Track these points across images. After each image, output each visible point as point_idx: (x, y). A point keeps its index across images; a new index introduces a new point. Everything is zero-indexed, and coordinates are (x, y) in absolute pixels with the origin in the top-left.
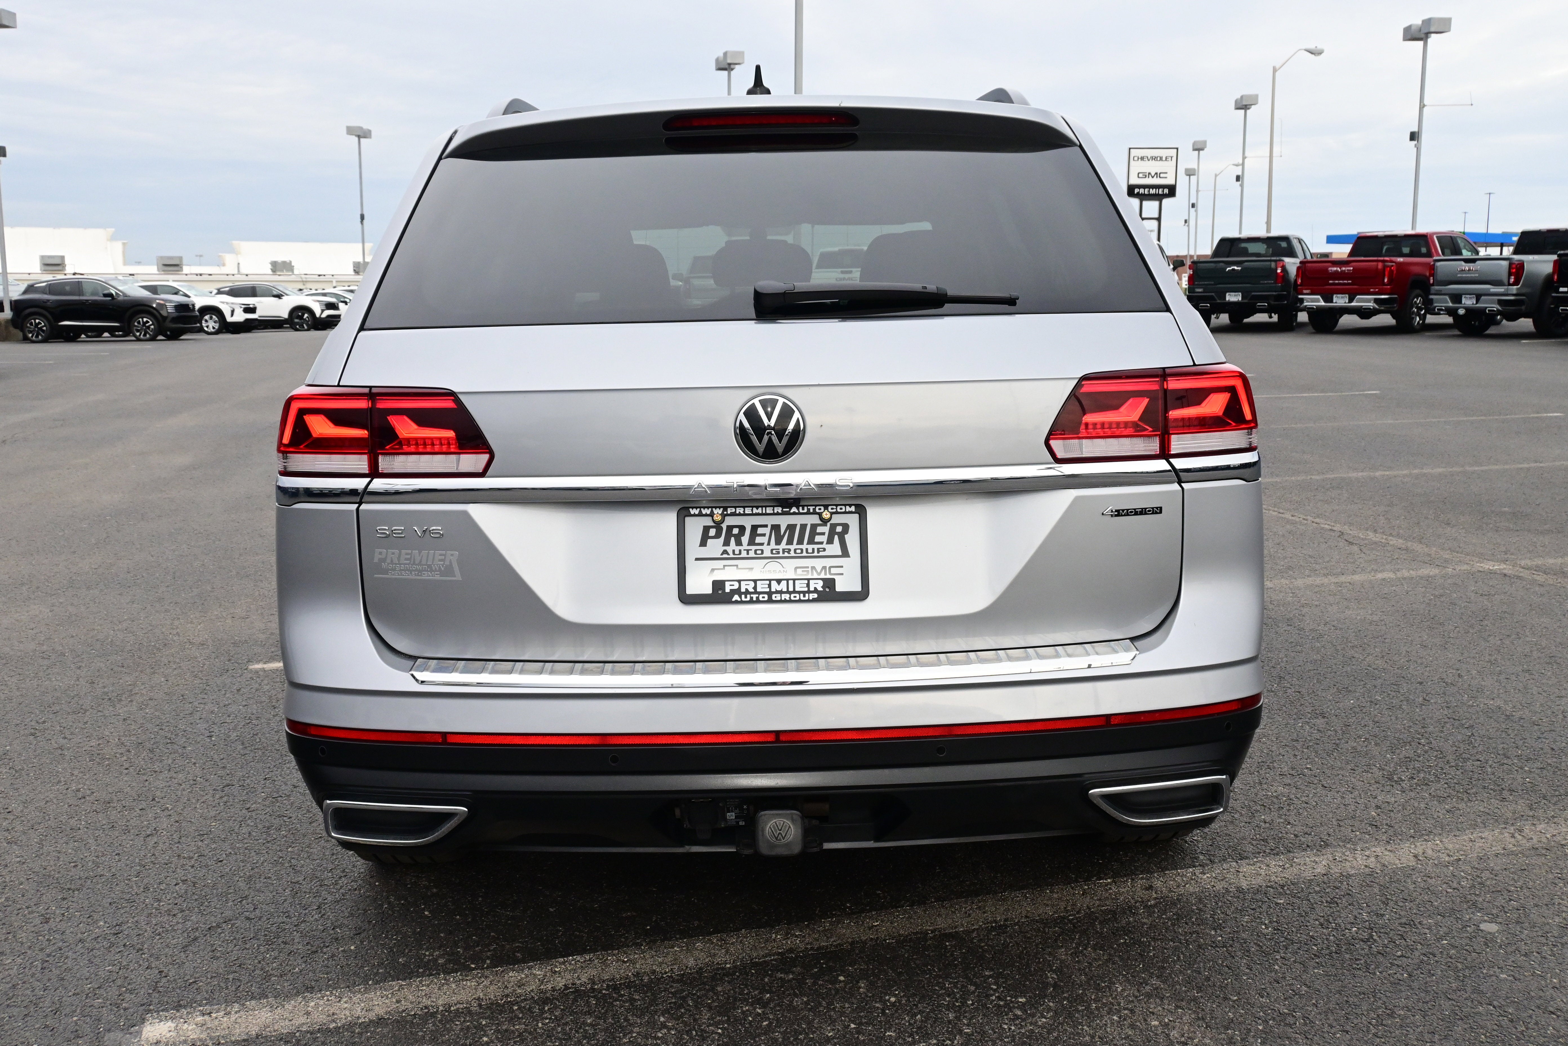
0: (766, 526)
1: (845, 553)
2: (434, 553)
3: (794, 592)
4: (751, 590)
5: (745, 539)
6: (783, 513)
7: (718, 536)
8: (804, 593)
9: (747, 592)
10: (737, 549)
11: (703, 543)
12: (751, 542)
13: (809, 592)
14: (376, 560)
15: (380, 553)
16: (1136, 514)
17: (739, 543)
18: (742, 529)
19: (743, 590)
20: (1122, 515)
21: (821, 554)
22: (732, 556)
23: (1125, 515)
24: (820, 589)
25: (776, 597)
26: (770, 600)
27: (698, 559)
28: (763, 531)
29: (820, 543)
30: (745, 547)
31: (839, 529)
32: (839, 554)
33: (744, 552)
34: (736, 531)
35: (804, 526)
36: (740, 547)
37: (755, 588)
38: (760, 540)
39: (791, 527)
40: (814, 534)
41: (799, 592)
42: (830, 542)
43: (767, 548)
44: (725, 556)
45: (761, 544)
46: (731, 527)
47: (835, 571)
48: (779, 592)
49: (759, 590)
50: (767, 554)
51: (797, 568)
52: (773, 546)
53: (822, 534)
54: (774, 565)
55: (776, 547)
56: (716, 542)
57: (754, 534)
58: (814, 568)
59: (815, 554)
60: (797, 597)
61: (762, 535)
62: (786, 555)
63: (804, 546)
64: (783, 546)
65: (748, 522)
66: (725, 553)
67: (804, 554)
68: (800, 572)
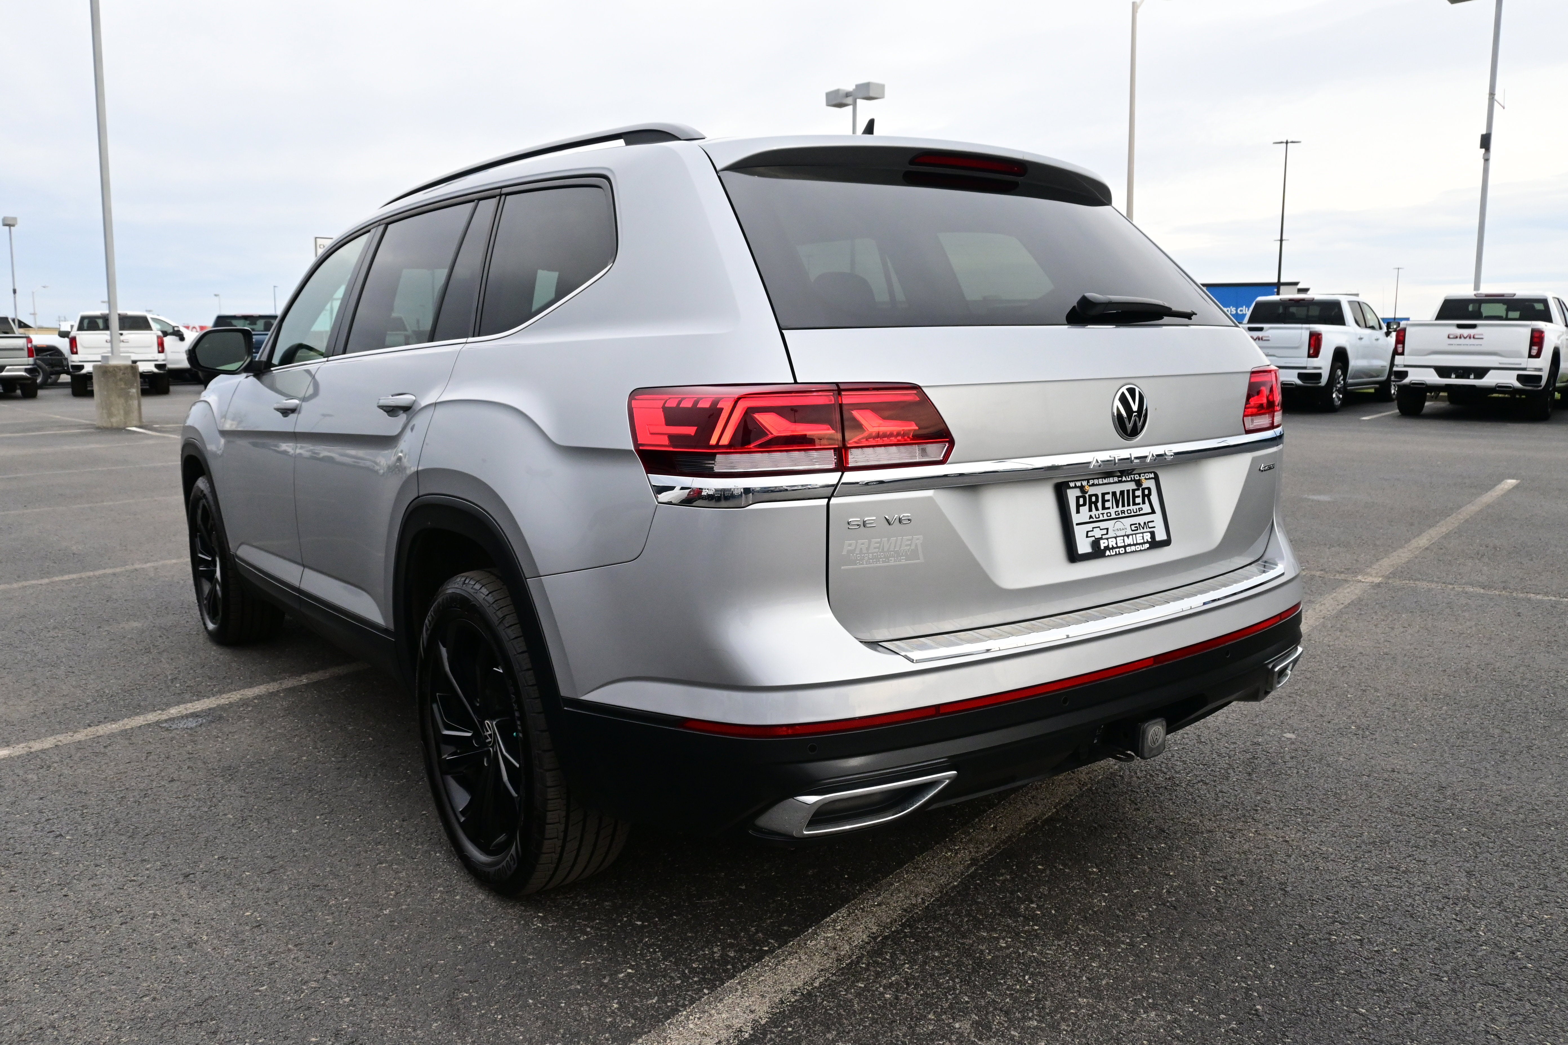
0: (1108, 493)
1: (1153, 512)
2: (902, 539)
3: (1137, 544)
4: (1115, 546)
5: (1100, 505)
6: (1120, 482)
7: (1084, 504)
8: (1142, 544)
9: (1113, 548)
10: (1097, 513)
11: (1078, 512)
12: (1104, 508)
13: (1144, 543)
14: (844, 553)
15: (850, 545)
16: (1268, 469)
17: (1097, 509)
18: (1096, 496)
19: (1111, 546)
20: (1265, 470)
21: (1141, 512)
22: (1095, 519)
24: (1150, 540)
25: (1129, 549)
26: (1126, 552)
27: (1077, 524)
28: (1107, 497)
29: (1139, 504)
30: (1101, 511)
31: (1146, 492)
32: (1150, 511)
33: (1101, 516)
34: (1094, 499)
35: (1128, 491)
36: (1098, 512)
37: (1116, 544)
38: (1107, 505)
39: (1122, 493)
40: (1134, 497)
41: (1139, 544)
42: (1144, 503)
43: (1112, 511)
44: (1091, 520)
45: (1109, 508)
46: (1090, 496)
47: (1151, 525)
48: (1130, 545)
49: (1119, 545)
50: (1113, 516)
51: (1131, 525)
52: (1115, 509)
53: (1139, 497)
54: (1119, 524)
55: (1117, 509)
56: (1084, 510)
57: (1104, 501)
58: (1139, 524)
59: (1138, 513)
60: (1139, 548)
61: (1108, 501)
62: (1123, 515)
63: (1131, 507)
64: (1120, 508)
65: (1098, 491)
66: (1091, 517)
67: (1133, 514)
68: (1133, 528)
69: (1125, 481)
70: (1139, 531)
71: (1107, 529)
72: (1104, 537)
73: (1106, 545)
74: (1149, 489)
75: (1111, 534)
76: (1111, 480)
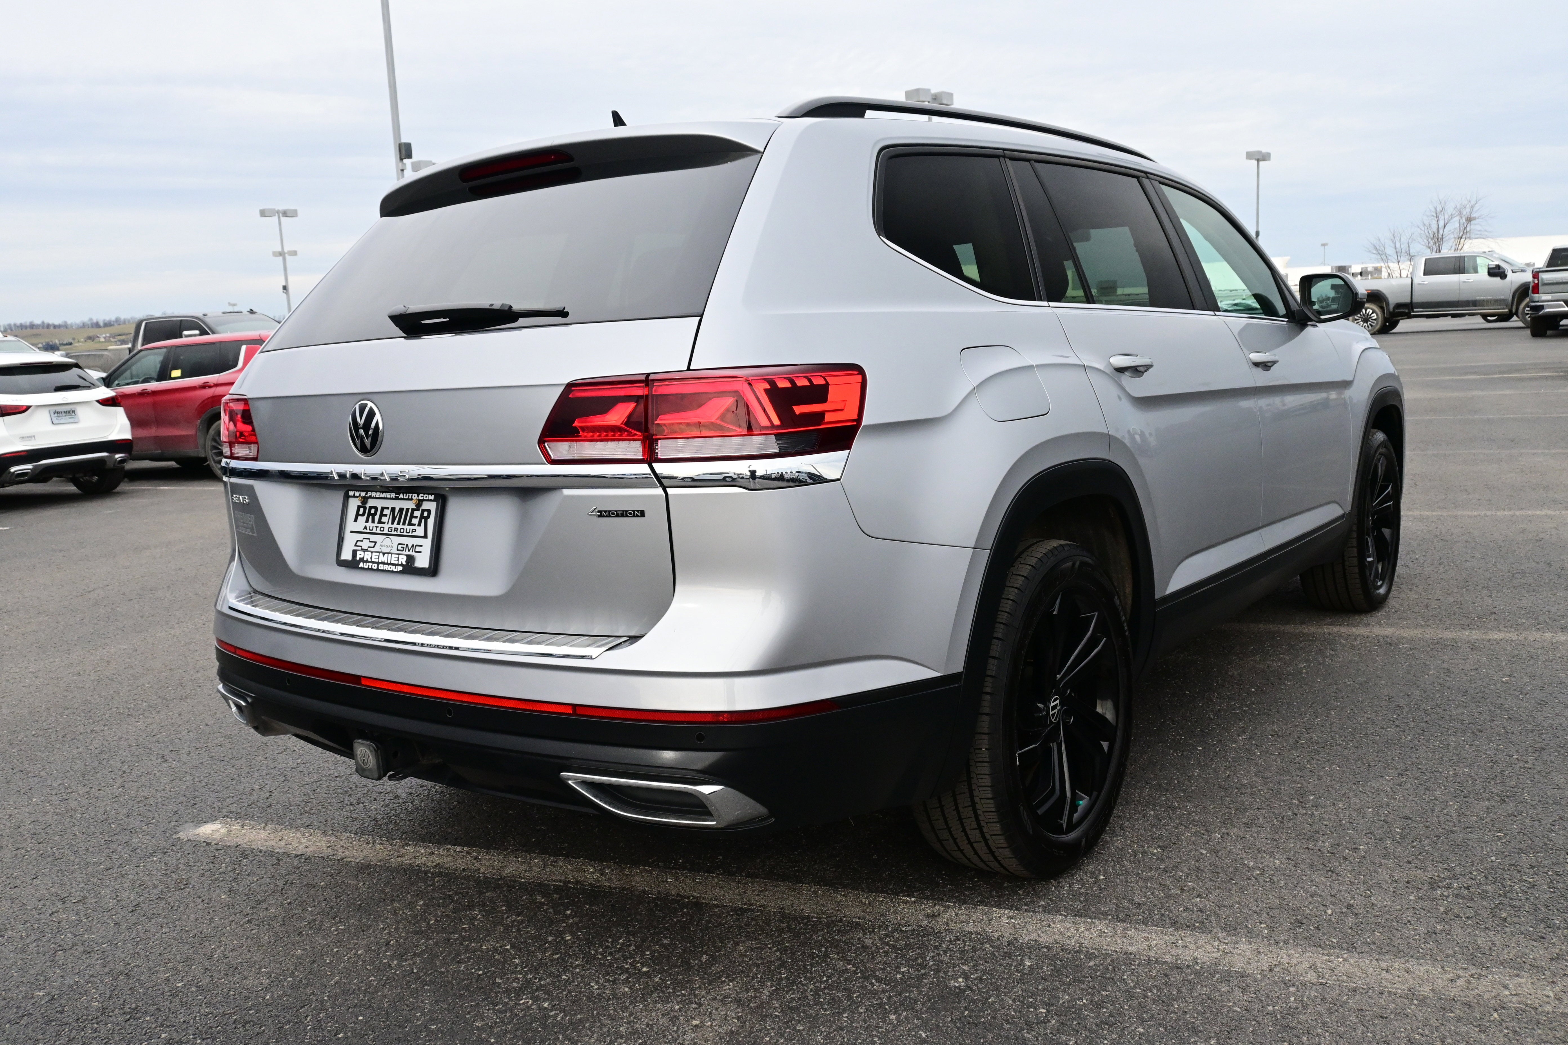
0: (388, 508)
1: (425, 536)
4: (369, 560)
5: (377, 518)
6: (397, 498)
7: (363, 515)
8: (395, 565)
9: (367, 561)
11: (356, 520)
12: (380, 522)
13: (398, 565)
16: (617, 516)
17: (373, 522)
18: (376, 508)
19: (365, 559)
20: (604, 516)
21: (414, 534)
22: (368, 531)
23: (607, 516)
24: (404, 563)
25: (381, 567)
26: (378, 570)
27: (352, 532)
28: (386, 512)
29: (414, 525)
30: (376, 524)
31: (426, 514)
32: (423, 535)
33: (375, 528)
34: (373, 511)
35: (408, 510)
36: (373, 525)
37: (371, 558)
38: (384, 519)
39: (401, 510)
40: (412, 517)
41: (393, 565)
42: (419, 525)
43: (386, 526)
44: (365, 531)
45: (384, 523)
46: (371, 508)
47: (418, 549)
48: (383, 563)
49: (373, 560)
50: (386, 531)
51: (399, 544)
52: (390, 525)
53: (416, 517)
54: (387, 541)
55: (392, 526)
56: (362, 519)
57: (382, 515)
58: (407, 545)
59: (410, 534)
60: (392, 568)
61: (386, 515)
62: (395, 533)
63: (406, 527)
64: (395, 525)
65: (379, 504)
66: (365, 528)
67: (405, 533)
68: (400, 548)
69: (401, 499)
70: (403, 552)
71: (376, 543)
72: (370, 549)
73: (362, 556)
74: (429, 511)
75: (377, 548)
76: (388, 495)
